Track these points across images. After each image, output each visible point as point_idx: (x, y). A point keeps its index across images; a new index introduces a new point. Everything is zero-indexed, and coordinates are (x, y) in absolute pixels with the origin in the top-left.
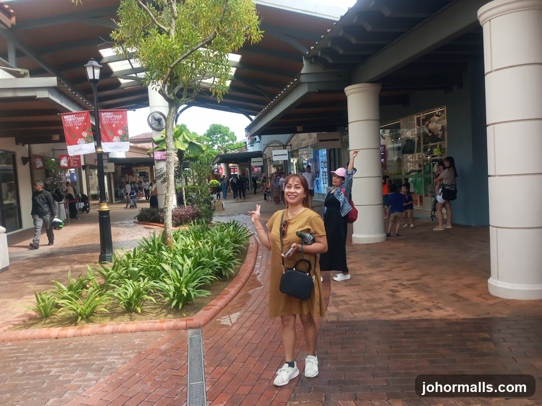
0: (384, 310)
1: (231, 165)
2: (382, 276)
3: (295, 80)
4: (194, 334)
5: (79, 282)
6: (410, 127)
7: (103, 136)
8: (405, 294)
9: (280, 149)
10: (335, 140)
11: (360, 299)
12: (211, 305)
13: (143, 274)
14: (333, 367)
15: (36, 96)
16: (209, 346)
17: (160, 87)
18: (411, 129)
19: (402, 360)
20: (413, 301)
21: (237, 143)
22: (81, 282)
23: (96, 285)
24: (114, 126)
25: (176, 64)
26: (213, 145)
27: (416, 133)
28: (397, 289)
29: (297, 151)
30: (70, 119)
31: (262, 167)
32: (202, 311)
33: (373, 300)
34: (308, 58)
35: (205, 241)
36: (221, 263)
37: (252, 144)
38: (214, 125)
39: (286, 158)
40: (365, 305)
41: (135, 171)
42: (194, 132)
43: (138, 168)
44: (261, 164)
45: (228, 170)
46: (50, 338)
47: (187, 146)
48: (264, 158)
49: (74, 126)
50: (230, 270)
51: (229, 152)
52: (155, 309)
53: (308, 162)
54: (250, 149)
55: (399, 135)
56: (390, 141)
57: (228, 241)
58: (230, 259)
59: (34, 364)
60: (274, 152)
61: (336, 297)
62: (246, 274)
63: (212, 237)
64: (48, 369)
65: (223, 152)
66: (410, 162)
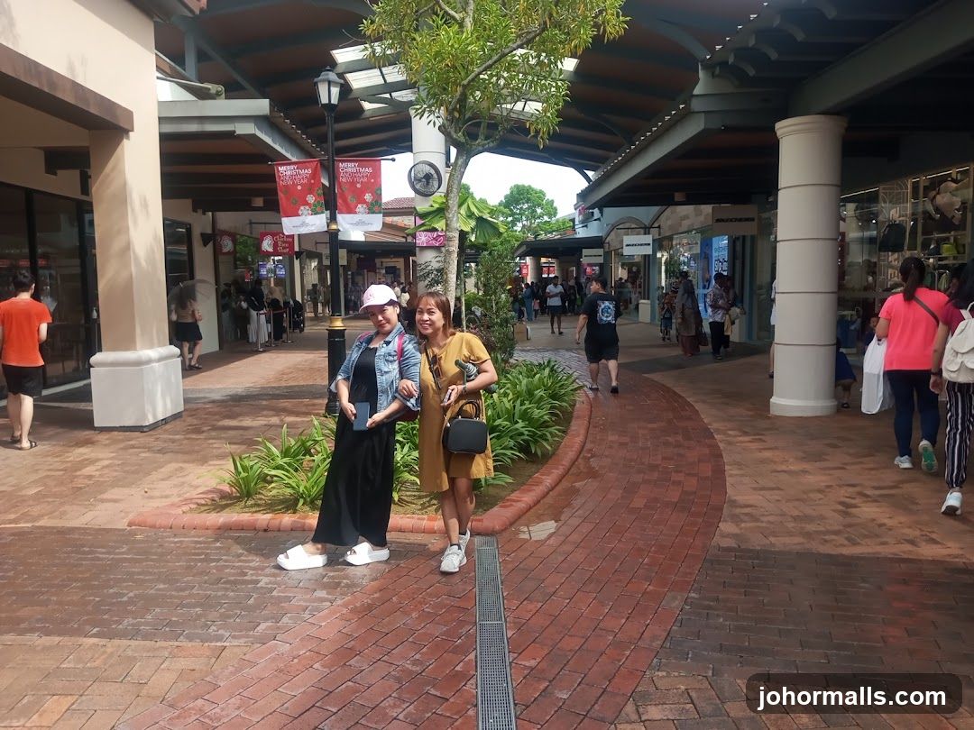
0: (826, 537)
1: (543, 260)
2: (824, 478)
3: (681, 106)
4: (485, 543)
5: (299, 443)
6: (897, 200)
7: (339, 201)
8: (868, 511)
9: (637, 234)
10: (747, 220)
11: (781, 515)
12: (514, 501)
13: (401, 439)
14: (728, 623)
15: (234, 132)
16: (510, 566)
17: (440, 120)
18: (900, 203)
19: (856, 624)
20: (884, 525)
21: (557, 221)
22: (303, 443)
23: (327, 452)
24: (359, 186)
25: (473, 80)
26: (514, 223)
27: (909, 212)
28: (853, 501)
29: (670, 238)
30: (289, 173)
31: (601, 266)
32: (496, 509)
33: (807, 519)
34: (709, 67)
35: (502, 391)
36: (529, 431)
37: (585, 223)
38: (517, 187)
39: (648, 250)
40: (791, 525)
41: (378, 265)
42: (483, 198)
43: (384, 260)
44: (601, 260)
45: (539, 269)
46: (255, 529)
47: (473, 223)
48: (607, 250)
49: (295, 185)
50: (545, 444)
51: (543, 237)
52: (420, 497)
53: (689, 260)
54: (581, 233)
55: (873, 214)
56: (854, 225)
57: (541, 393)
58: (545, 425)
59: (233, 567)
60: (627, 239)
61: (736, 507)
62: (570, 453)
63: (515, 385)
64: (254, 578)
65: (531, 237)
66: (892, 267)
